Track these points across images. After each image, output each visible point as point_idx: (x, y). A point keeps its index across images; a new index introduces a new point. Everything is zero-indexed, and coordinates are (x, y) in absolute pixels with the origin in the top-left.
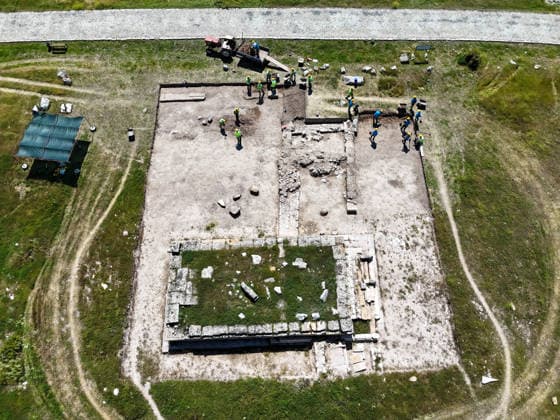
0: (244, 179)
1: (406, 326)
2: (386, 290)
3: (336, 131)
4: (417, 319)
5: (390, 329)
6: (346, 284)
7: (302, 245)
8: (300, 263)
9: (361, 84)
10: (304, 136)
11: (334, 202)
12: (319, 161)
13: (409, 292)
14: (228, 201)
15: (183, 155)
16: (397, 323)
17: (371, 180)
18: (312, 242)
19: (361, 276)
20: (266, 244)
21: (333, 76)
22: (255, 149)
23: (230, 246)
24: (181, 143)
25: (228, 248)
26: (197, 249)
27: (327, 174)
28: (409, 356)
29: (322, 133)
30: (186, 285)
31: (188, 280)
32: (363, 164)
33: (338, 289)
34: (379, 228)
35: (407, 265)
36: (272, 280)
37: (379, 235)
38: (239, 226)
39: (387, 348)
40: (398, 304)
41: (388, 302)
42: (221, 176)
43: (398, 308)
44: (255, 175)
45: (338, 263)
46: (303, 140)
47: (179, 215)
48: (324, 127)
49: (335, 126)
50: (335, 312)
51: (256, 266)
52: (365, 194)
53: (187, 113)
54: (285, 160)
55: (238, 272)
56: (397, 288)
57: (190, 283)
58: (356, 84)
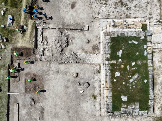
0: (68, 81)
1: (143, 9)
2: (126, 15)
3: (42, 33)
4: (140, 3)
5: (143, 15)
6: (129, 32)
7: (110, 52)
8: (120, 53)
9: (13, 17)
10: (44, 49)
11: (82, 36)
12: (60, 42)
13: (127, 5)
14: (81, 89)
15: (53, 113)
16: (141, 12)
17: (71, 18)
18: (108, 47)
19: (121, 26)
20: (109, 70)
21: (7, 32)
22: (51, 75)
23: (110, 87)
24: (45, 115)
25: (111, 89)
26: (112, 104)
27: (67, 39)
28: (155, 9)
29: (43, 40)
30: (130, 109)
31: (127, 108)
32: (62, 20)
33: (132, 36)
34: (96, 16)
35: (115, 5)
36: (128, 67)
37: (100, 16)
38: (94, 82)
39: (152, 17)
40: (133, 11)
41: (132, 15)
42: (66, 93)
43: (135, 11)
44: (66, 75)
45: (119, 35)
46: (46, 50)
47: (87, 113)
48: (40, 39)
49: (39, 33)
50: (143, 38)
51: (121, 74)
52: (78, 21)
53: (27, 113)
54: (59, 59)
55: (124, 83)
56: (126, 11)
57: (129, 107)
58: (13, 20)
